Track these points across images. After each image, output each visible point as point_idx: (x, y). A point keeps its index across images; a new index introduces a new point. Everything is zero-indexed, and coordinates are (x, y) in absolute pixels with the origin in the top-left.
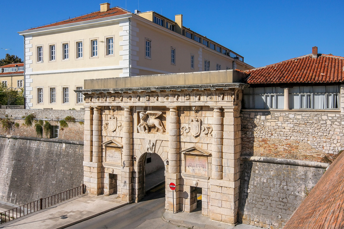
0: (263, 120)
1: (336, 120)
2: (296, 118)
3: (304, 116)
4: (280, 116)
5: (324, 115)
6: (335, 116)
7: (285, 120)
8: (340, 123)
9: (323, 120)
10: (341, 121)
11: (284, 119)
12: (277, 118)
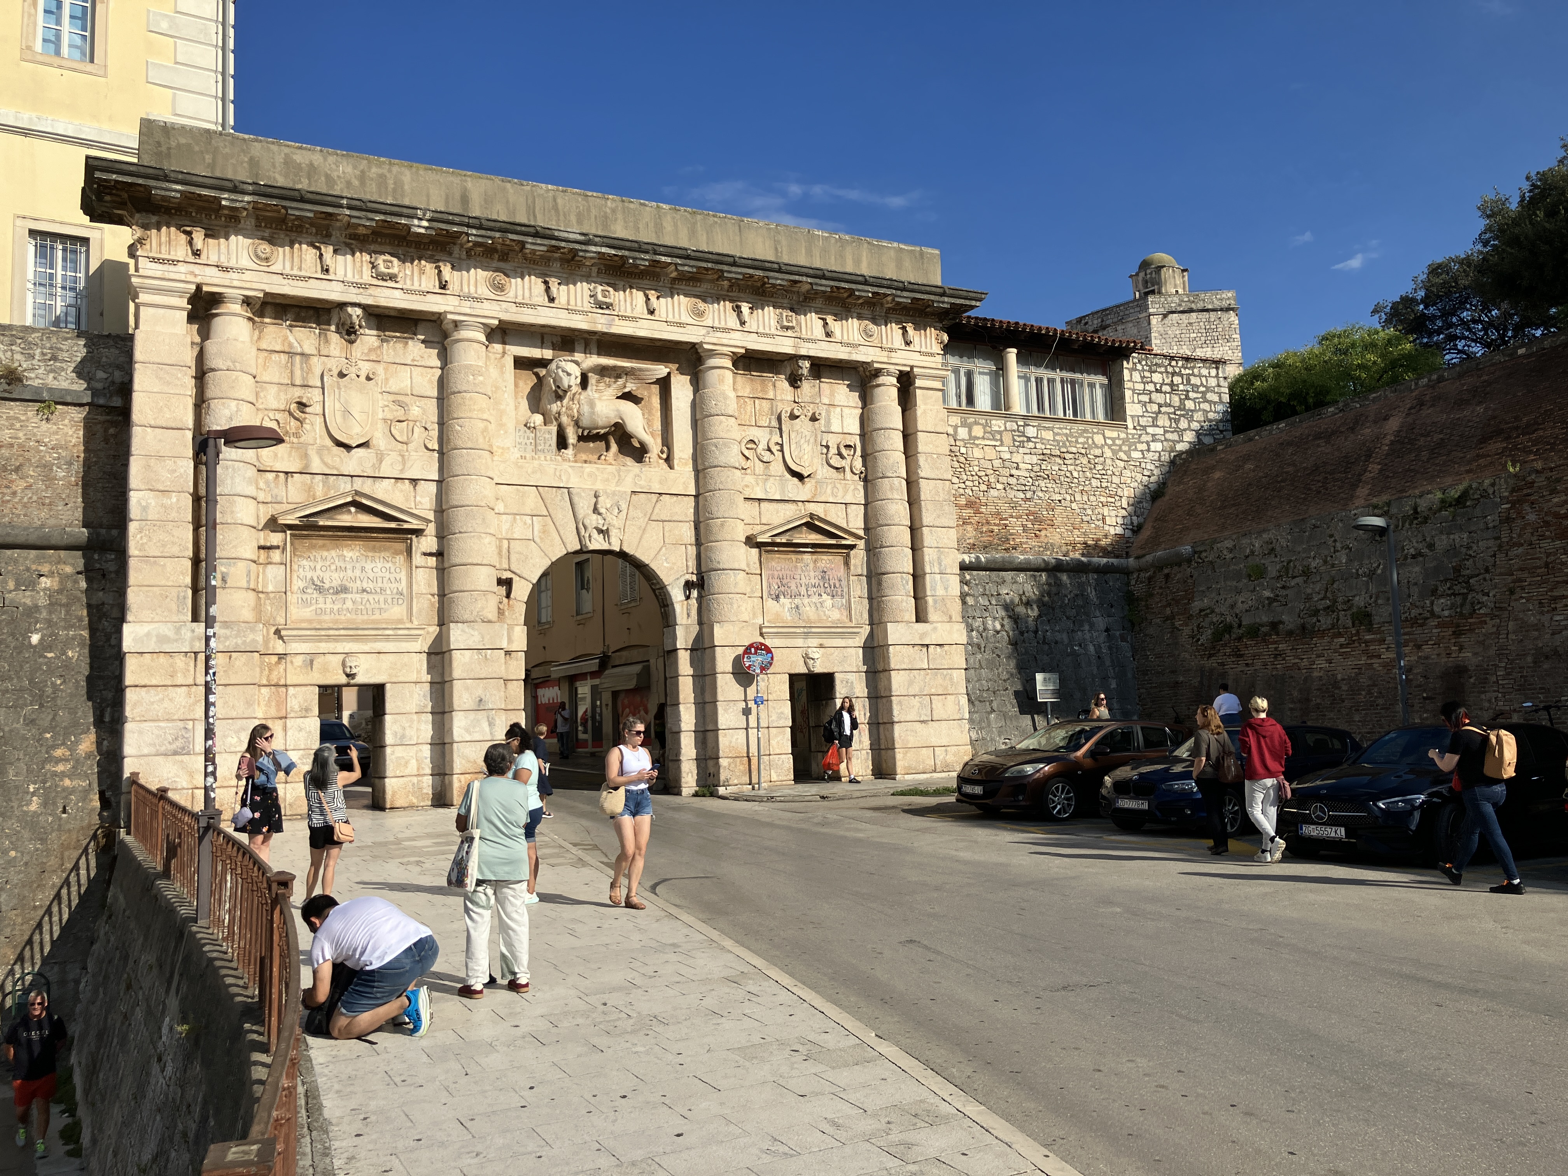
0: (963, 440)
1: (1120, 446)
2: (1042, 439)
3: (1058, 434)
4: (1006, 429)
5: (1097, 433)
6: (1118, 438)
7: (1017, 444)
8: (1128, 453)
9: (1097, 447)
10: (1130, 450)
11: (1014, 440)
12: (998, 437)
